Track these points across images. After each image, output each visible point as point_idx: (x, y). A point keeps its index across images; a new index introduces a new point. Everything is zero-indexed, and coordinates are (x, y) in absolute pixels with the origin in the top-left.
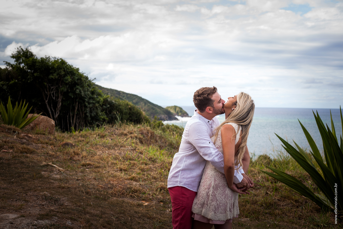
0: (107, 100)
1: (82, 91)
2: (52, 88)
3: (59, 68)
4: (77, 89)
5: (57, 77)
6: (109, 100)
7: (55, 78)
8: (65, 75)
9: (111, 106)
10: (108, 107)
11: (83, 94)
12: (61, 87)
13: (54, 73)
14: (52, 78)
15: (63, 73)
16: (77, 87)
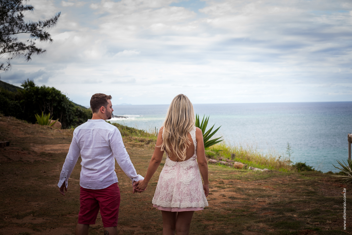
0: (78, 110)
1: (65, 105)
2: (48, 104)
3: (52, 93)
4: (62, 104)
5: (51, 98)
6: (79, 109)
7: (50, 99)
8: (55, 96)
9: (80, 113)
10: (79, 114)
11: (65, 106)
12: (53, 103)
13: (50, 96)
14: (48, 99)
15: (54, 95)
16: (62, 102)
